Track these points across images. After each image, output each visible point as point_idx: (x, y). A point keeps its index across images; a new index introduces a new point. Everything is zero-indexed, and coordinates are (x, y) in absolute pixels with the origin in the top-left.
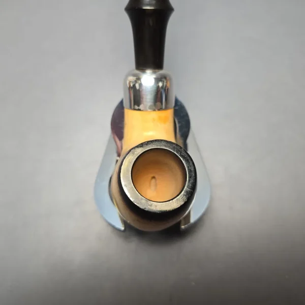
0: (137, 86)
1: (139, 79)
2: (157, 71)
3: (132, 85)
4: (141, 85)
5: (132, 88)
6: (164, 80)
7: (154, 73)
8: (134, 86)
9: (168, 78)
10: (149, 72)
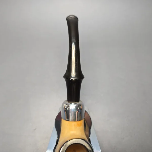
0: (68, 109)
1: (68, 106)
2: (76, 103)
3: (65, 108)
4: (69, 109)
5: (65, 109)
6: (80, 106)
7: (75, 104)
8: (66, 109)
9: (81, 105)
10: (73, 103)
